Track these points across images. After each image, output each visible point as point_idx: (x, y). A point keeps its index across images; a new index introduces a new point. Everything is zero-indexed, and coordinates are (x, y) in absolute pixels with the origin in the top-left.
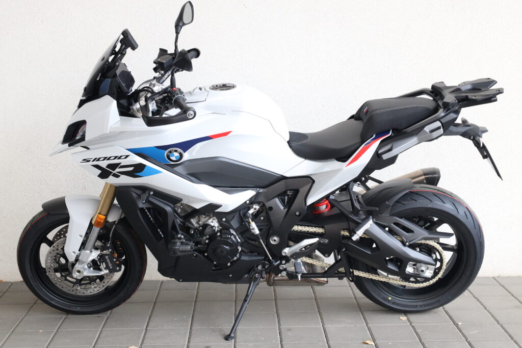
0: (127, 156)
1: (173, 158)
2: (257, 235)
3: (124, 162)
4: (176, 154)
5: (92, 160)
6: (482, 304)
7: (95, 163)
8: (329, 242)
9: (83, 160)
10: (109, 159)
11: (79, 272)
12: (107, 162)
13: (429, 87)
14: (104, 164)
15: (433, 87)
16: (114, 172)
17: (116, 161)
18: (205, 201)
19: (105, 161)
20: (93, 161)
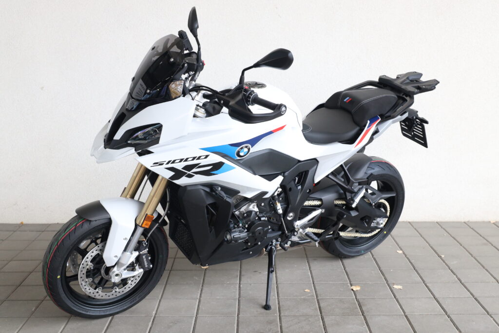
0: (207, 156)
1: (242, 154)
2: (280, 215)
3: (203, 162)
4: (246, 150)
5: (165, 163)
6: (458, 242)
7: (170, 165)
8: (325, 211)
9: (154, 164)
10: (186, 160)
11: (117, 275)
12: (184, 164)
13: (377, 80)
14: (180, 166)
15: (380, 79)
16: (188, 172)
17: (195, 162)
18: (258, 190)
19: (182, 162)
20: (168, 163)
